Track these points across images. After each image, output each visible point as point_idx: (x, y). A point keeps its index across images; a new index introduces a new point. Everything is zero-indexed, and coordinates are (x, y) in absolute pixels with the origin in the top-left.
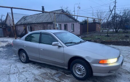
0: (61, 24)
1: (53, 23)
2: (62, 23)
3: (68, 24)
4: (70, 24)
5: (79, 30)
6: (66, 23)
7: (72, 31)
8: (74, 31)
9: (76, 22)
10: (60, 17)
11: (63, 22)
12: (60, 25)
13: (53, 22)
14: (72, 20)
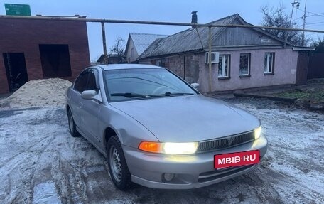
0: (229, 53)
1: (205, 52)
2: (234, 53)
3: (253, 52)
4: (262, 53)
5: (294, 71)
6: (246, 52)
7: (267, 72)
8: (273, 74)
9: (284, 48)
10: (229, 36)
11: (236, 49)
12: (226, 56)
13: (206, 50)
14: (269, 41)
